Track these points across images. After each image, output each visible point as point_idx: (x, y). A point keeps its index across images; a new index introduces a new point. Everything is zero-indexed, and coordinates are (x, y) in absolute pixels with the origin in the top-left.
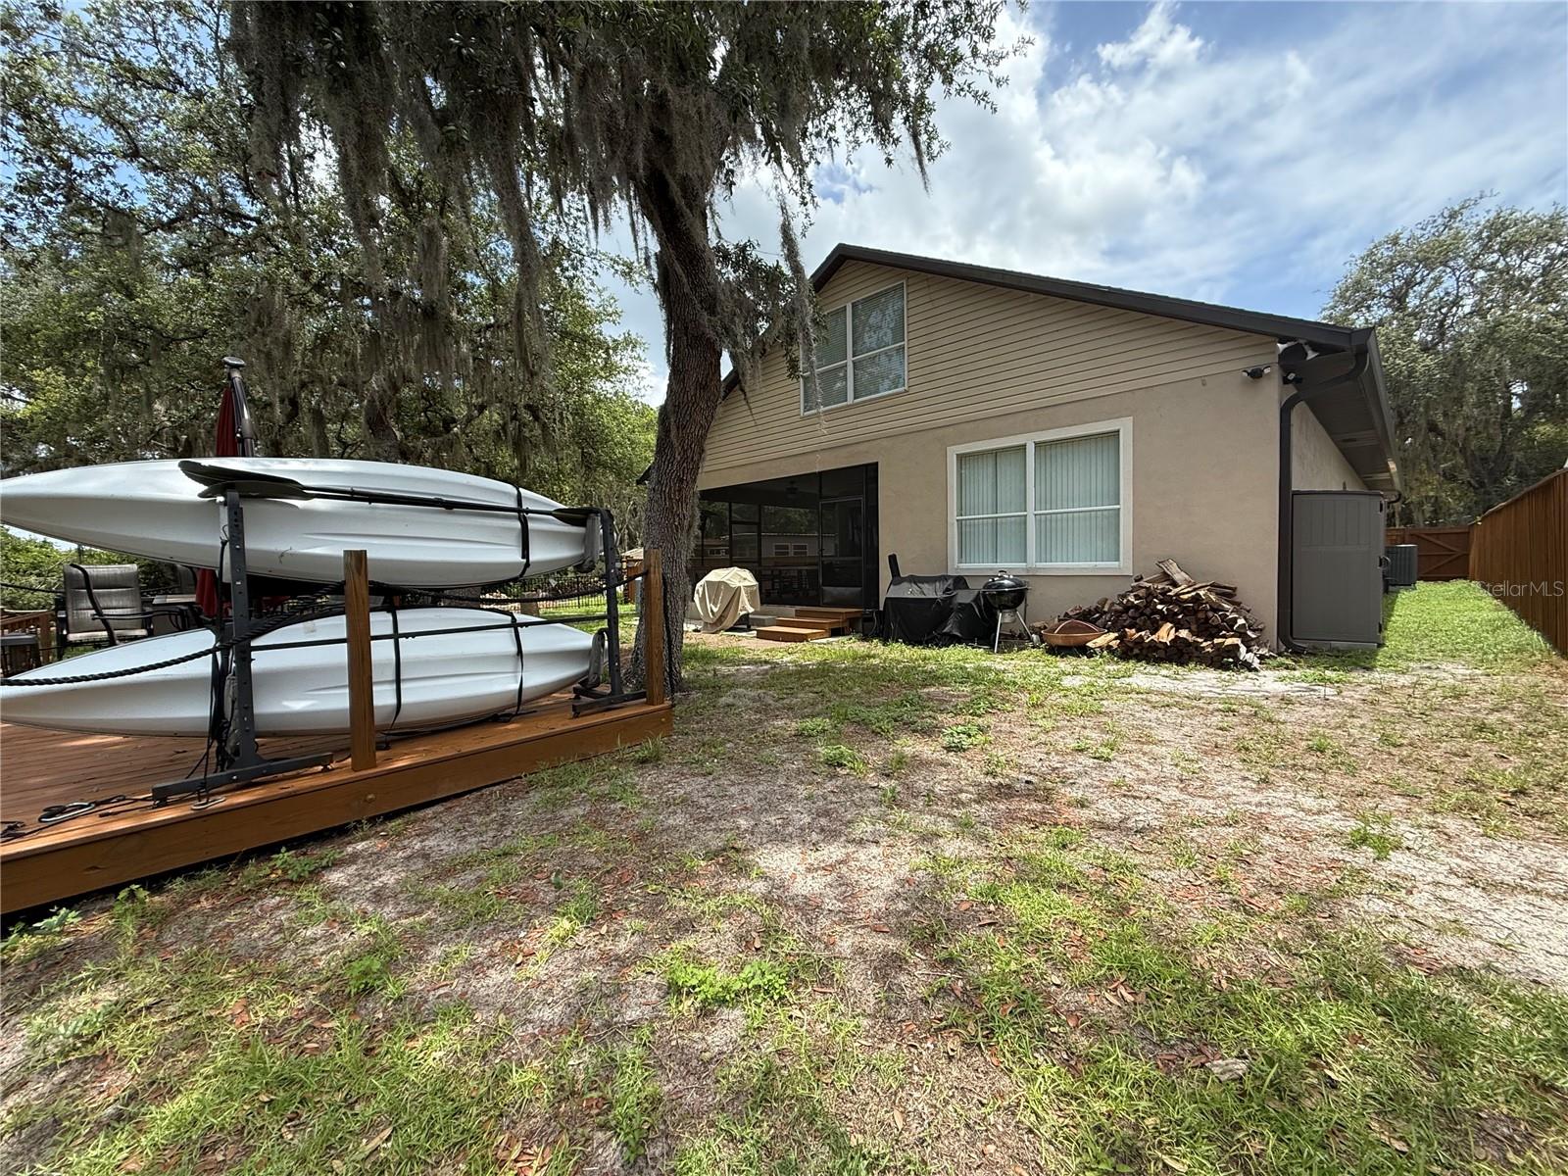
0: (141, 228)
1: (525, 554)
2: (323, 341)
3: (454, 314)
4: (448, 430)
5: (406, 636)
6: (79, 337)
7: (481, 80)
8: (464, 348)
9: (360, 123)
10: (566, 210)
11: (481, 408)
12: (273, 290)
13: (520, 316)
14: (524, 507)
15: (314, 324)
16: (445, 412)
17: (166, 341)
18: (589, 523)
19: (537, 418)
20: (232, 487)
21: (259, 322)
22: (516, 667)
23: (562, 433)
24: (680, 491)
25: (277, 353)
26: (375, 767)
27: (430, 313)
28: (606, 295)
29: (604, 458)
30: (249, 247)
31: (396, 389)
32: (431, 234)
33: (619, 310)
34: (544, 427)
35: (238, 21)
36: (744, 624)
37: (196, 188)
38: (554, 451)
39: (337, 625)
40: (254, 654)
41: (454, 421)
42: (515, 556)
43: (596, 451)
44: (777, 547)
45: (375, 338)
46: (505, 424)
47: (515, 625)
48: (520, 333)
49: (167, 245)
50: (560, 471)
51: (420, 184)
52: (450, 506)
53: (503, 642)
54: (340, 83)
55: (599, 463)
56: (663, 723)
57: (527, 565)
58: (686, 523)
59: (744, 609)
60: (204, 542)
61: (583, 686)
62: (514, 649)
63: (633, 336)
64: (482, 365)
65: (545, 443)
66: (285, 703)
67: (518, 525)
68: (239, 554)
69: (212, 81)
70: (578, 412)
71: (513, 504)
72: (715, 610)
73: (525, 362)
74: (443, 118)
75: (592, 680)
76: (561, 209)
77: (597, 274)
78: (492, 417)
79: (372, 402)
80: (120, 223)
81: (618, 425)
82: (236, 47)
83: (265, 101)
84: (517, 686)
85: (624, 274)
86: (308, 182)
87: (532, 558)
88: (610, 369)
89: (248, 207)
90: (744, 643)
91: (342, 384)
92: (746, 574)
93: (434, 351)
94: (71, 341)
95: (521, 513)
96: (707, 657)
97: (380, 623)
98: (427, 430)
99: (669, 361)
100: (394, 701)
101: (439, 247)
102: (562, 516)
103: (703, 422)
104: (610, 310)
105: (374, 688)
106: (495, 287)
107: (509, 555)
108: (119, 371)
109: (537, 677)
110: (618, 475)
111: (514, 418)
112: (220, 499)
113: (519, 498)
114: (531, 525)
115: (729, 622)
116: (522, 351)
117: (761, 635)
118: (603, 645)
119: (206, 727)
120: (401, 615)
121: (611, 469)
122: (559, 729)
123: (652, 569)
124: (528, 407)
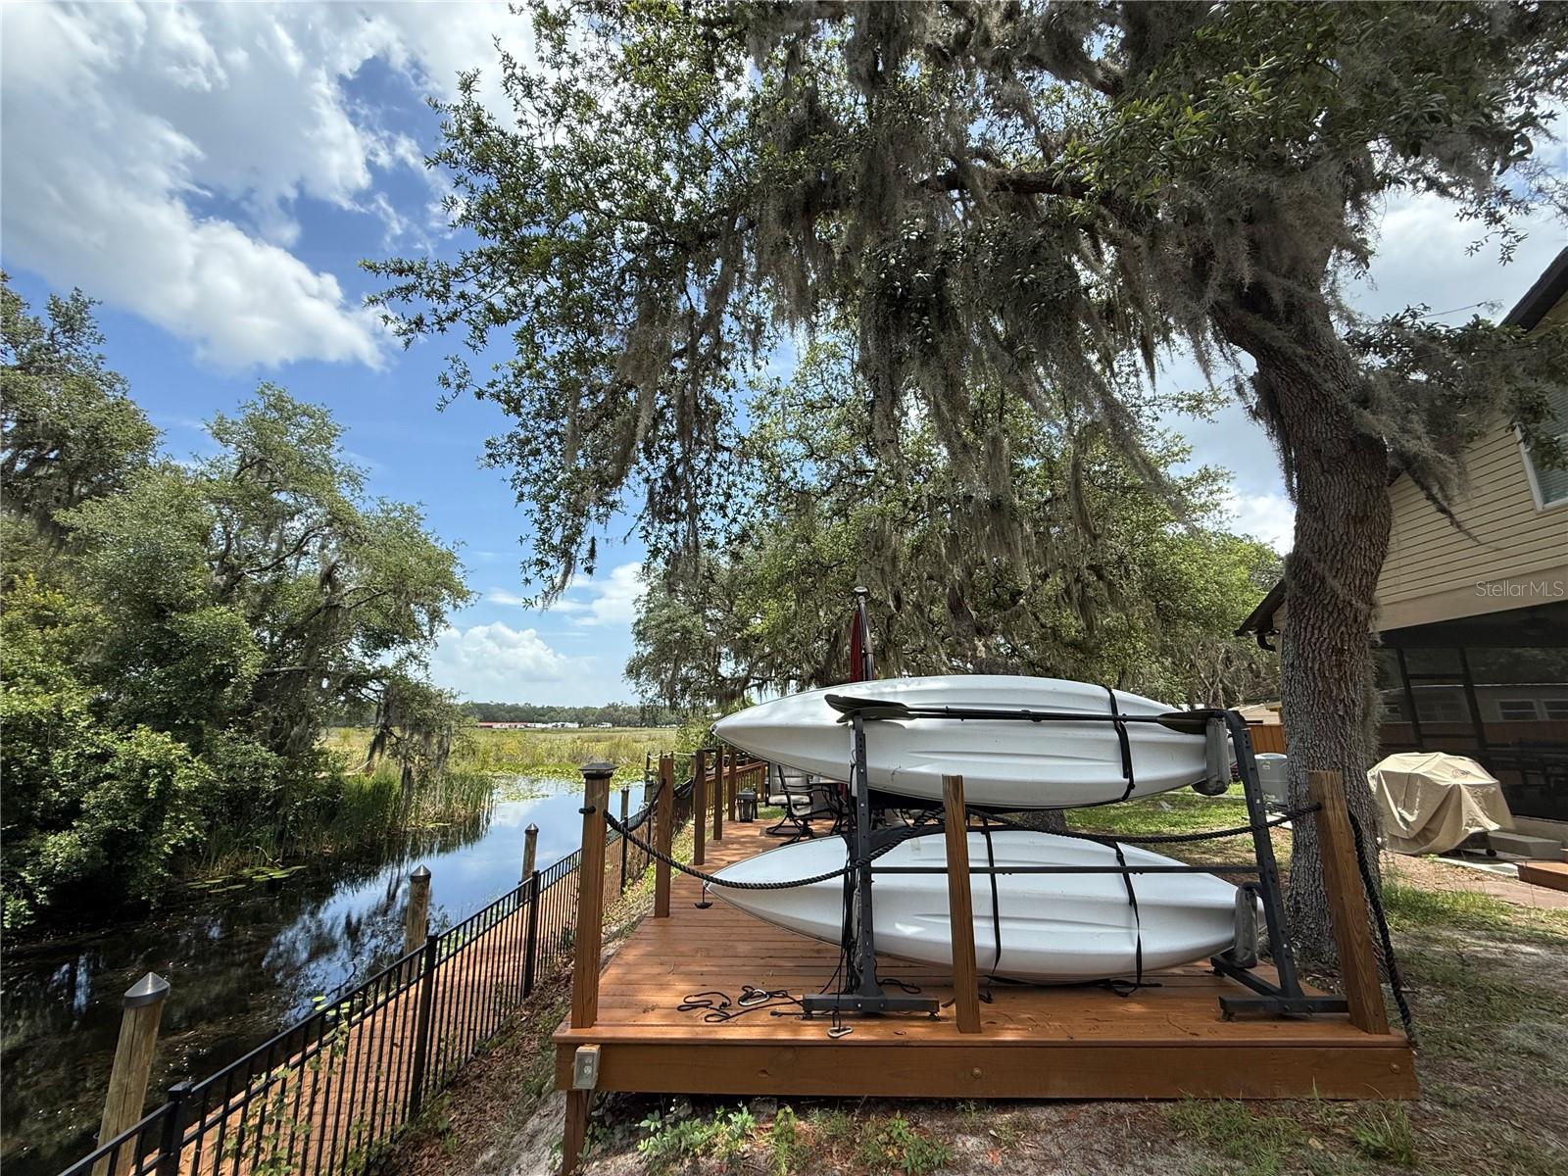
0: (814, 499)
1: (1128, 772)
2: (917, 549)
3: (1017, 500)
4: (1015, 602)
5: (1003, 871)
6: (786, 576)
7: (1044, 295)
8: (1028, 528)
9: (945, 377)
10: (1116, 370)
11: (1044, 577)
12: (884, 522)
13: (1077, 485)
14: (1120, 714)
15: (910, 536)
16: (1010, 585)
17: (826, 569)
18: (1210, 729)
19: (1100, 577)
20: (858, 713)
21: (877, 548)
22: (1130, 918)
23: (1130, 589)
24: (1339, 665)
25: (887, 568)
26: (979, 1031)
27: (996, 506)
28: (1168, 436)
29: (1183, 607)
30: (869, 491)
31: (971, 575)
32: (995, 442)
33: (1187, 447)
34: (1110, 585)
35: (864, 347)
36: (1480, 848)
37: (841, 463)
38: (1123, 609)
39: (937, 845)
40: (874, 876)
41: (1020, 593)
42: (1114, 775)
43: (1174, 601)
44: (1504, 705)
45: (954, 537)
46: (1068, 587)
47: (1124, 870)
48: (1079, 500)
49: (826, 505)
50: (1132, 627)
51: (983, 402)
52: (1037, 718)
53: (1111, 887)
54: (929, 352)
55: (1179, 615)
56: (1393, 1071)
57: (1131, 786)
58: (1358, 711)
59: (1475, 822)
60: (838, 761)
61: (1226, 962)
62: (1124, 896)
63: (1212, 470)
64: (1043, 537)
65: (1113, 601)
66: (898, 926)
67: (1115, 736)
68: (863, 776)
69: (850, 391)
70: (1148, 563)
71: (1108, 713)
72: (1411, 819)
73: (1086, 527)
74: (1009, 345)
75: (1242, 956)
76: (1112, 370)
77: (1157, 419)
78: (1056, 583)
79: (953, 589)
80: (803, 498)
81: (1200, 569)
82: (862, 367)
83: (881, 393)
84: (1133, 950)
85: (1191, 409)
86: (905, 431)
87: (1137, 777)
88: (1180, 510)
89: (869, 463)
90: (1491, 887)
91: (930, 578)
92: (1466, 764)
93: (1003, 538)
94: (780, 582)
95: (1119, 723)
96: (1422, 908)
97: (975, 842)
98: (997, 604)
99: (1293, 497)
100: (993, 944)
101: (1002, 448)
102: (1171, 722)
103: (1368, 566)
104: (1176, 449)
105: (975, 923)
106: (1050, 465)
107: (1110, 774)
108: (803, 594)
109: (1162, 941)
110: (1207, 624)
111: (1077, 580)
112: (851, 723)
113: (1113, 701)
114: (1131, 735)
115: (1444, 839)
116: (1083, 519)
117: (1528, 876)
118: (1255, 907)
119: (839, 937)
120: (997, 838)
121: (1196, 619)
122: (1205, 1037)
123: (1328, 803)
124: (1090, 567)
